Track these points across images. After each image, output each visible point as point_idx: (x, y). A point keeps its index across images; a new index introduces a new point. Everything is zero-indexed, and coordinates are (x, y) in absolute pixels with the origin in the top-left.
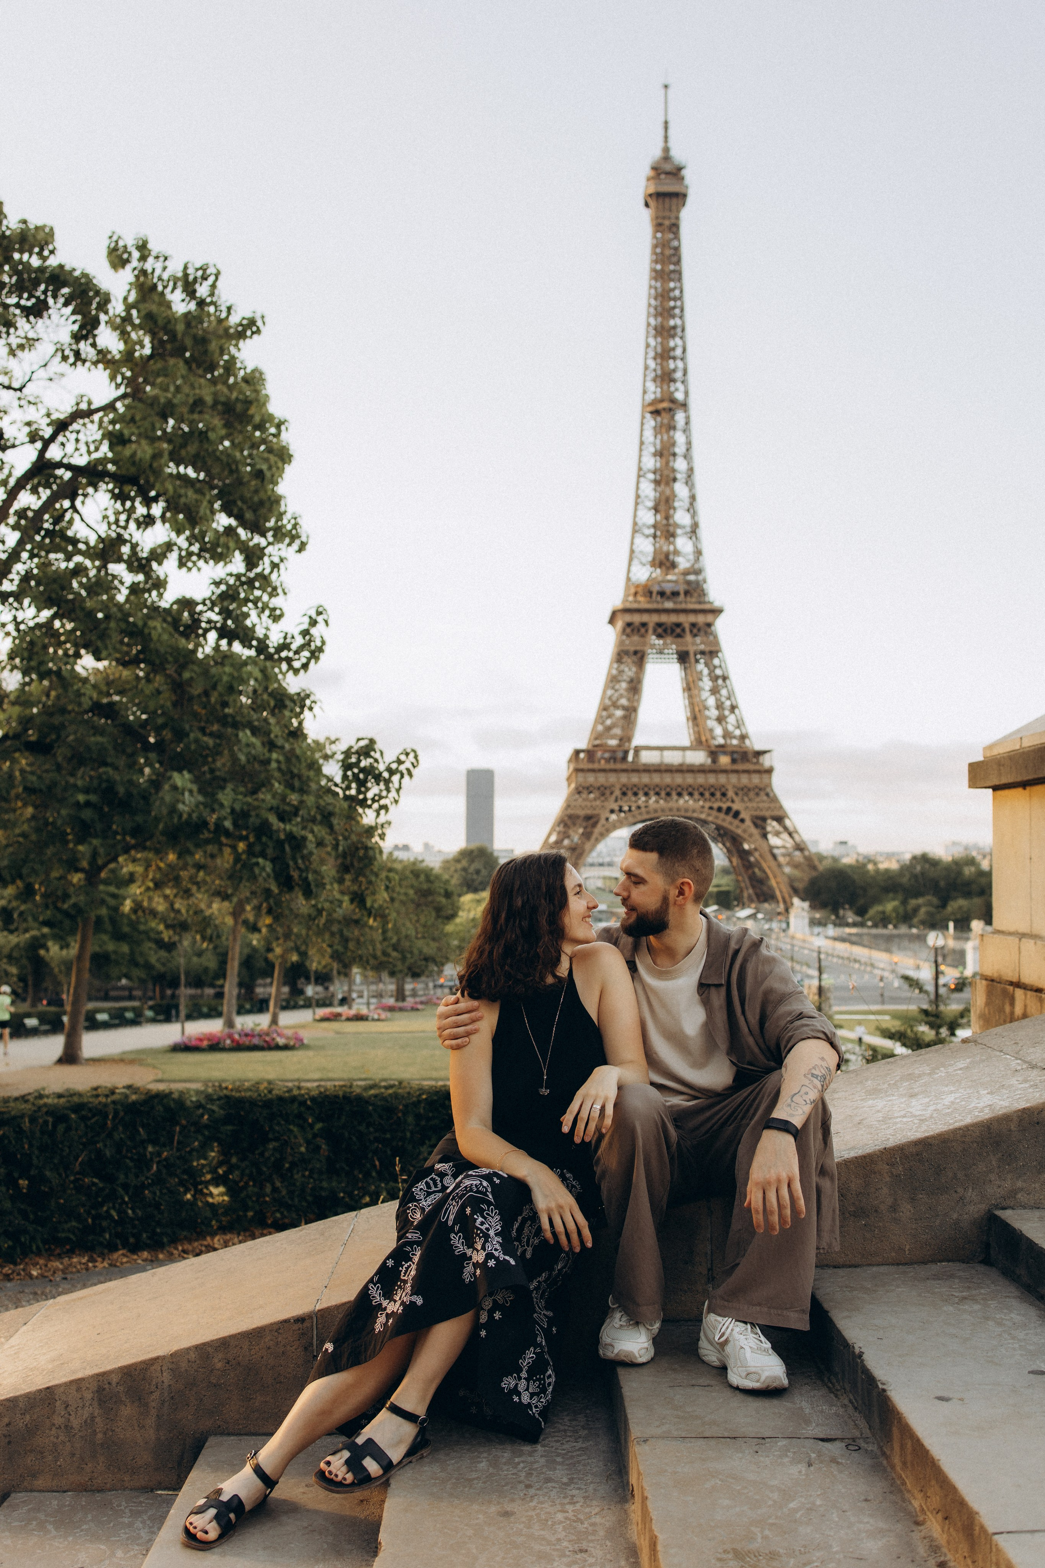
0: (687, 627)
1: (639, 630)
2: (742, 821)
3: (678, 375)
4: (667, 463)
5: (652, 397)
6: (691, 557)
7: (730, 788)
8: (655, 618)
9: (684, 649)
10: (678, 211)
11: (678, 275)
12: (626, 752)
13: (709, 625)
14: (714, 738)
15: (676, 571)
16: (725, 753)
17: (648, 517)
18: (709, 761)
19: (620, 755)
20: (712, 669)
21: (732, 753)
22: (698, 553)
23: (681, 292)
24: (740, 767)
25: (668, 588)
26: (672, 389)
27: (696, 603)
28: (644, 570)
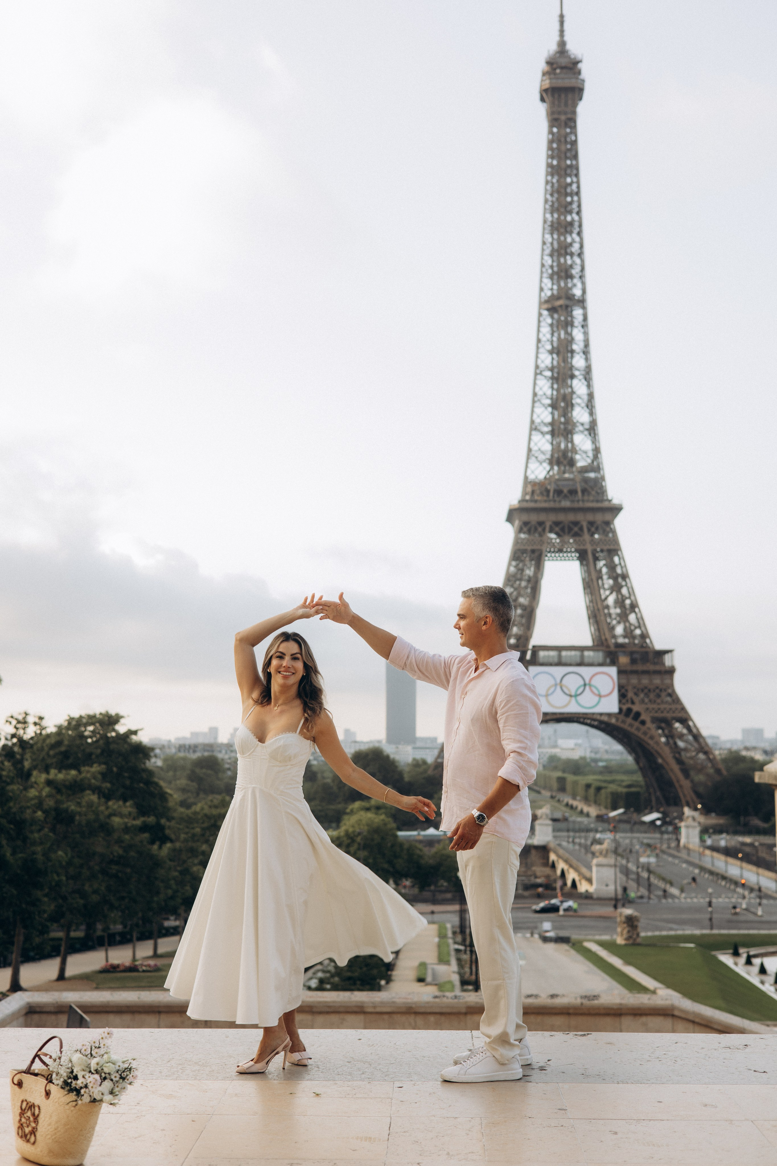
0: (585, 524)
1: (536, 529)
2: (643, 723)
3: (576, 271)
4: (565, 360)
5: (549, 293)
6: (591, 454)
7: (630, 688)
8: (553, 517)
9: (582, 547)
10: (575, 105)
11: (574, 170)
13: (608, 523)
14: (614, 637)
15: (574, 468)
16: (624, 653)
17: (545, 415)
18: (608, 660)
20: (612, 567)
21: (632, 653)
22: (597, 451)
23: (578, 187)
24: (640, 667)
25: (566, 485)
26: (570, 285)
27: (593, 501)
28: (541, 468)
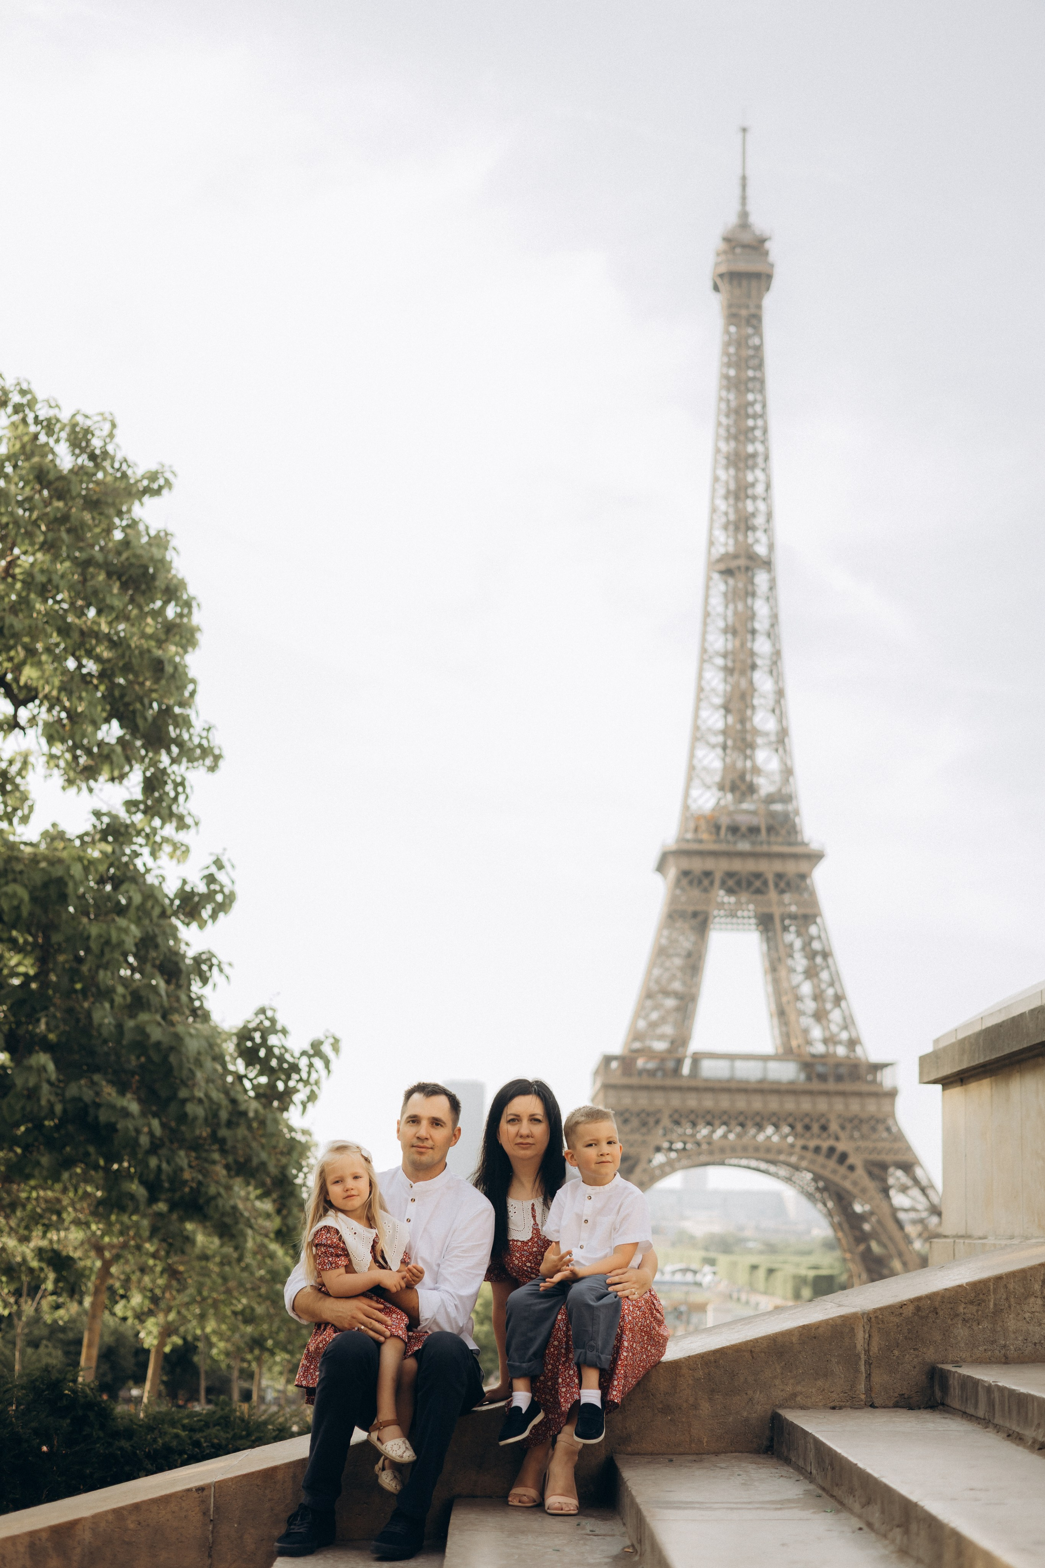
0: (771, 878)
1: (700, 882)
2: (852, 1168)
3: (759, 521)
4: (743, 644)
5: (722, 550)
6: (777, 778)
7: (832, 1117)
8: (723, 865)
9: (766, 910)
10: (760, 297)
11: (758, 384)
12: (679, 1062)
13: (803, 877)
14: (809, 1043)
15: (755, 796)
17: (715, 720)
18: (802, 1076)
19: (670, 1065)
20: (806, 940)
22: (788, 772)
23: (764, 406)
24: (847, 1087)
25: (744, 820)
26: (750, 540)
27: (782, 844)
28: (708, 794)
